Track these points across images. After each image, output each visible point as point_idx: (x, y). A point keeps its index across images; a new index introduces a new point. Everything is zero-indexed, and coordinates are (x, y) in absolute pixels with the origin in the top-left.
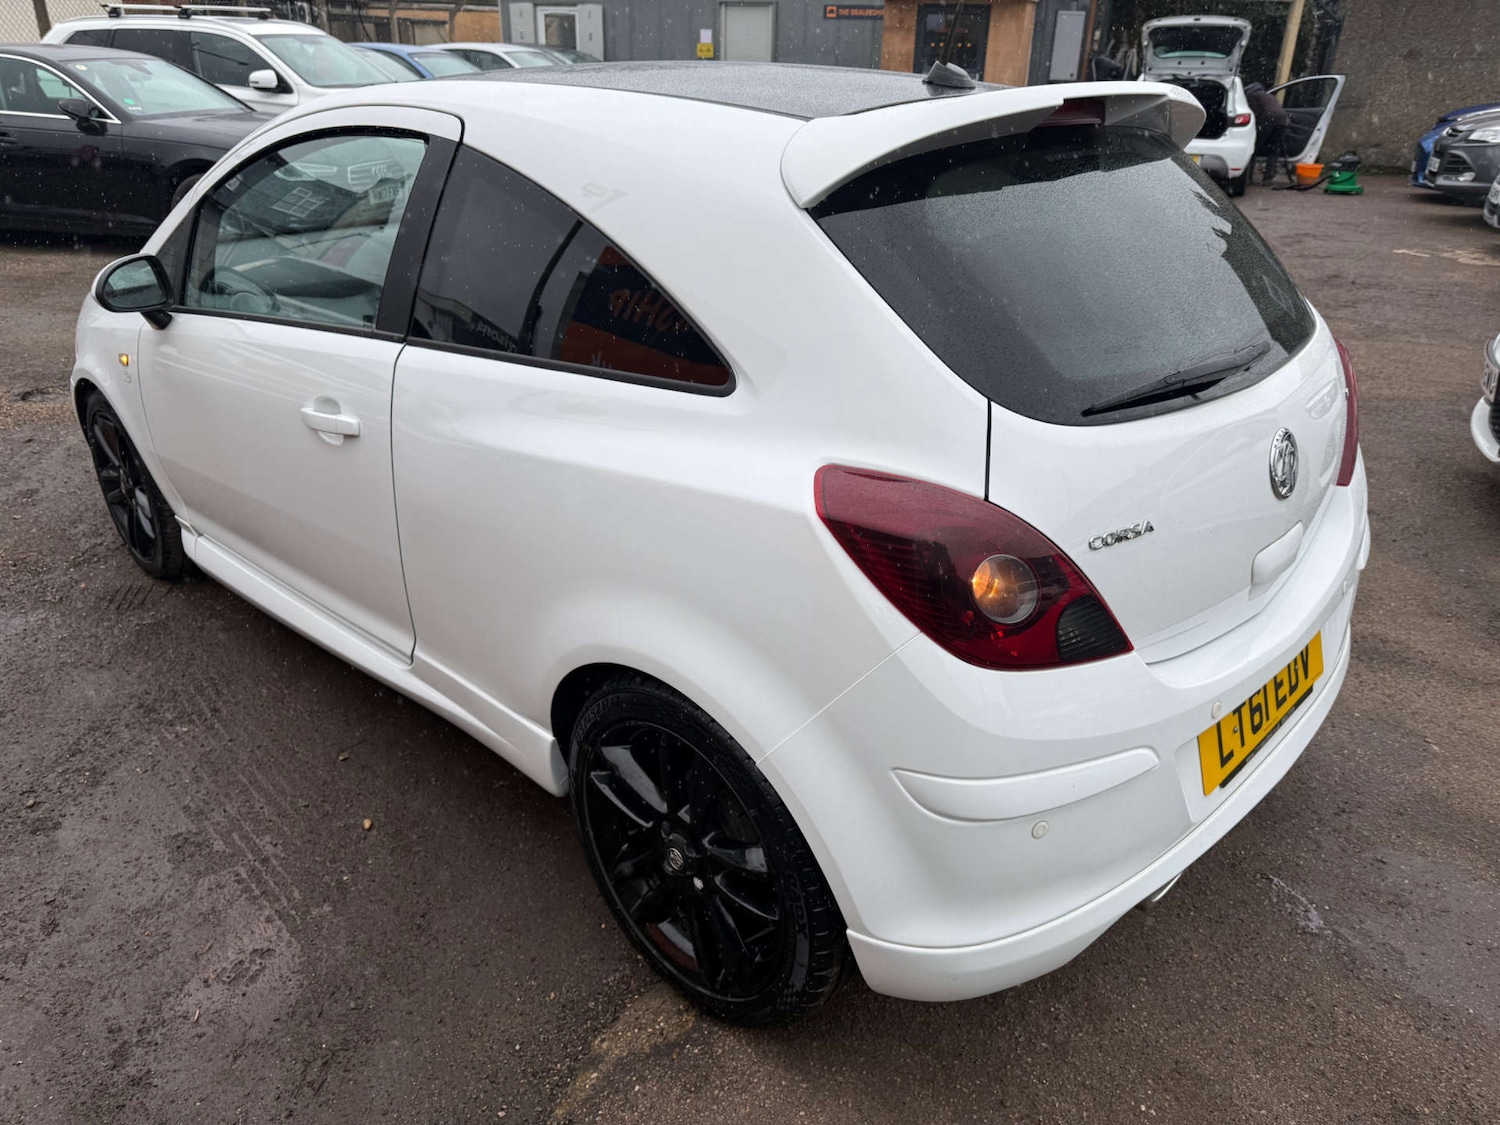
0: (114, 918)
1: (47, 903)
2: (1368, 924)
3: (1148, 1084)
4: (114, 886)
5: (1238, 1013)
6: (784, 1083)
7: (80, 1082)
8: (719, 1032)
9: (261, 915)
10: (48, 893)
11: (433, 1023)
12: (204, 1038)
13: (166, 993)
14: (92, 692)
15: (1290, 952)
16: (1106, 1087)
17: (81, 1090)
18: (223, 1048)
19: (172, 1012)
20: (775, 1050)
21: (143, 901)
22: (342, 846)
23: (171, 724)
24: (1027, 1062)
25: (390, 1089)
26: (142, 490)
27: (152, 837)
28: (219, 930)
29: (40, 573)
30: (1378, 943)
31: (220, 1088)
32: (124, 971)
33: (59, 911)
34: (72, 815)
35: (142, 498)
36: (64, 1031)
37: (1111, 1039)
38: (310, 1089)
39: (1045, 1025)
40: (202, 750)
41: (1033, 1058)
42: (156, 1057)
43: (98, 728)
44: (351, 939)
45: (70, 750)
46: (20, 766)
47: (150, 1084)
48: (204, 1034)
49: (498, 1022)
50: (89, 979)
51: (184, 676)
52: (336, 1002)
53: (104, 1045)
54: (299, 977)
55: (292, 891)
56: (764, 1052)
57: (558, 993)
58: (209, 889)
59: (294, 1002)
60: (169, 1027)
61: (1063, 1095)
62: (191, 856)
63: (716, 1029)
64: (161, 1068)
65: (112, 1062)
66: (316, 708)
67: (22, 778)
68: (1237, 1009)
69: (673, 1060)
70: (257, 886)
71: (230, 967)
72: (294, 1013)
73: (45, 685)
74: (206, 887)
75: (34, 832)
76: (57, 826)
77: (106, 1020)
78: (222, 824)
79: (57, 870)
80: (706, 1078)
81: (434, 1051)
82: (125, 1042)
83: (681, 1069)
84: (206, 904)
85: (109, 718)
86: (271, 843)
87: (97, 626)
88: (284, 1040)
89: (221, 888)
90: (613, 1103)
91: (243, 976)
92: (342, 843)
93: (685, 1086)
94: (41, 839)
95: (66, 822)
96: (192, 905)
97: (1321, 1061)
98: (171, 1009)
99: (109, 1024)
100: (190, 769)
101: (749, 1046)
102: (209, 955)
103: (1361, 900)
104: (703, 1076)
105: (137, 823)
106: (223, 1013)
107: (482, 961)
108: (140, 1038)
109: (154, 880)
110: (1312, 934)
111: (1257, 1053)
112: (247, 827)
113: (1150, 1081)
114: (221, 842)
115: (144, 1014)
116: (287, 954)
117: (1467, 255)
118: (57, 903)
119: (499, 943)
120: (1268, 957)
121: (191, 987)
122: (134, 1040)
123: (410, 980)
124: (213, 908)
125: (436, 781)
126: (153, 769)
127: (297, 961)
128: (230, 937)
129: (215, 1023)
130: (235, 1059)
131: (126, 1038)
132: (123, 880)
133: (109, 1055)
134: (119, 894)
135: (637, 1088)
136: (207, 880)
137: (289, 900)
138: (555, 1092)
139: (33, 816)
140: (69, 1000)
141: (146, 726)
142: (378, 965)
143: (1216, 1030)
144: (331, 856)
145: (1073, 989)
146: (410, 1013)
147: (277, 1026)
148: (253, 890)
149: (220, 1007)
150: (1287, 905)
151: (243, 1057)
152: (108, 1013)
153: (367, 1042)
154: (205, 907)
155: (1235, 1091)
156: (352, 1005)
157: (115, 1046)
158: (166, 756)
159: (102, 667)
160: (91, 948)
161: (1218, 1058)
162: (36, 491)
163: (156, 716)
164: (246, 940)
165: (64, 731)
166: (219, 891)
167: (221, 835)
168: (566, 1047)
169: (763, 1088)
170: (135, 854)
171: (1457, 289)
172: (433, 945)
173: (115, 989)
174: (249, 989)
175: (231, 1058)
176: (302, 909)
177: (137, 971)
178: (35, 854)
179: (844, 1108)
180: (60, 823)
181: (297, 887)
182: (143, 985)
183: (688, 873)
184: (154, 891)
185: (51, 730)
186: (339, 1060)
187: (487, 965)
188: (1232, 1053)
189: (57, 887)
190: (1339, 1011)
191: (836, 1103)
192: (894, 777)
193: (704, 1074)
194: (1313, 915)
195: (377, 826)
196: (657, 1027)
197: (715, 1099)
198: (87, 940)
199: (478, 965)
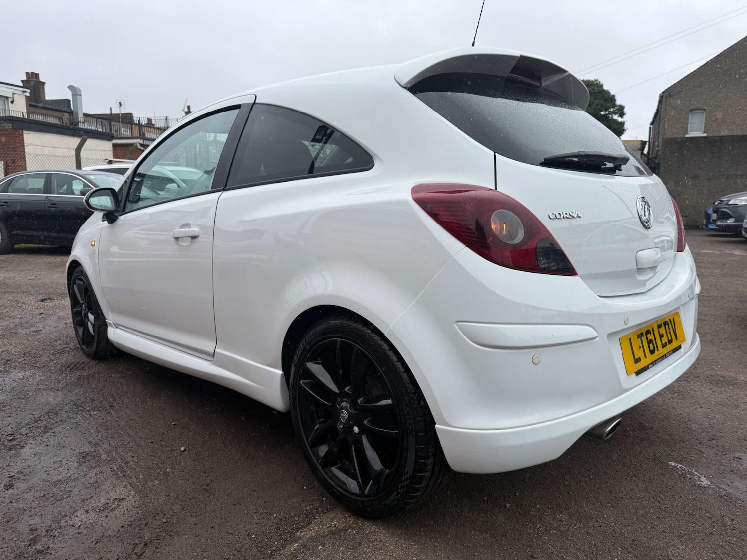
0: (43, 484)
1: (10, 477)
2: (736, 484)
3: (618, 549)
4: (46, 471)
5: (667, 520)
6: (404, 546)
7: (10, 551)
8: (367, 524)
9: (121, 485)
10: (11, 473)
11: (208, 528)
12: (81, 534)
13: (65, 515)
14: (51, 399)
15: (693, 494)
16: (593, 550)
17: (9, 554)
18: (91, 538)
19: (66, 523)
20: (400, 532)
21: (60, 477)
22: (169, 458)
23: (89, 411)
24: (545, 539)
25: (180, 556)
26: (92, 313)
27: (70, 453)
28: (98, 490)
29: (35, 357)
30: (743, 491)
31: (86, 555)
32: (45, 505)
33: (15, 480)
34: (31, 443)
35: (91, 317)
36: (6, 529)
37: (593, 529)
38: (136, 556)
39: (554, 523)
40: (102, 421)
41: (548, 537)
42: (53, 542)
43: (51, 412)
44: (168, 494)
45: (35, 420)
46: (9, 425)
47: (48, 552)
48: (82, 532)
49: (244, 527)
50: (25, 508)
51: (98, 394)
52: (156, 519)
53: (26, 536)
54: (138, 510)
55: (140, 475)
56: (393, 533)
57: (278, 515)
58: (96, 474)
59: (133, 520)
60: (64, 529)
61: (567, 553)
62: (89, 461)
63: (365, 523)
64: (55, 546)
65: (29, 543)
66: (163, 405)
67: (9, 430)
68: (666, 518)
69: (341, 536)
70: (121, 473)
71: (101, 505)
72: (132, 524)
73: (29, 396)
74: (94, 473)
75: (10, 450)
76: (23, 447)
77: (30, 525)
78: (107, 449)
79: (18, 464)
80: (360, 544)
81: (207, 540)
82: (38, 535)
83: (345, 539)
84: (93, 480)
85: (57, 409)
86: (131, 456)
87: (59, 376)
88: (125, 535)
89: (102, 473)
90: (305, 554)
91: (107, 509)
92: (169, 456)
93: (347, 546)
94: (13, 452)
95: (27, 446)
96: (85, 480)
97: (721, 541)
98: (65, 522)
99: (31, 527)
100: (95, 428)
101: (385, 530)
102: (91, 500)
103: (729, 473)
104: (357, 542)
105: (63, 447)
106: (93, 524)
107: (238, 503)
108: (46, 534)
109: (68, 470)
110: (704, 487)
111: (680, 537)
112: (120, 450)
113: (619, 548)
114: (106, 456)
115: (51, 523)
116: (132, 500)
117: (737, 252)
118: (15, 477)
119: (248, 496)
120: (681, 496)
121: (78, 513)
122: (43, 534)
123: (198, 510)
124: (96, 481)
125: (221, 433)
126: (76, 427)
127: (137, 503)
128: (103, 493)
129: (88, 528)
130: (97, 542)
131: (39, 533)
132: (52, 469)
133: (28, 540)
134: (48, 474)
135: (320, 547)
136: (95, 470)
137: (137, 479)
138: (273, 553)
139: (11, 444)
140: (12, 516)
141: (76, 412)
142: (181, 505)
143: (655, 527)
144: (162, 462)
145: (569, 509)
146: (196, 524)
147: (122, 529)
148: (119, 475)
149: (92, 522)
150: (688, 475)
151: (101, 542)
152: (31, 522)
153: (170, 536)
154: (91, 481)
155: (670, 553)
156: (164, 520)
157: (32, 536)
158: (84, 423)
159: (58, 390)
160: (29, 496)
161: (658, 539)
162: (41, 330)
163: (81, 408)
164: (111, 495)
165: (34, 413)
166: (101, 474)
167: (106, 453)
168: (281, 535)
169: (392, 547)
170: (60, 459)
171: (735, 262)
172: (212, 497)
173: (38, 512)
174: (109, 514)
175: (94, 542)
176: (143, 483)
177: (51, 505)
178: (8, 458)
179: (439, 557)
180: (24, 446)
181: (142, 474)
182: (53, 511)
183: (351, 423)
184: (67, 474)
185: (27, 412)
186: (154, 543)
187: (240, 504)
188: (666, 536)
189: (16, 471)
190: (726, 519)
191: (434, 555)
192: (456, 327)
193: (358, 541)
194: (703, 479)
195: (187, 450)
196: (332, 524)
197: (365, 552)
198: (27, 493)
199: (235, 505)
